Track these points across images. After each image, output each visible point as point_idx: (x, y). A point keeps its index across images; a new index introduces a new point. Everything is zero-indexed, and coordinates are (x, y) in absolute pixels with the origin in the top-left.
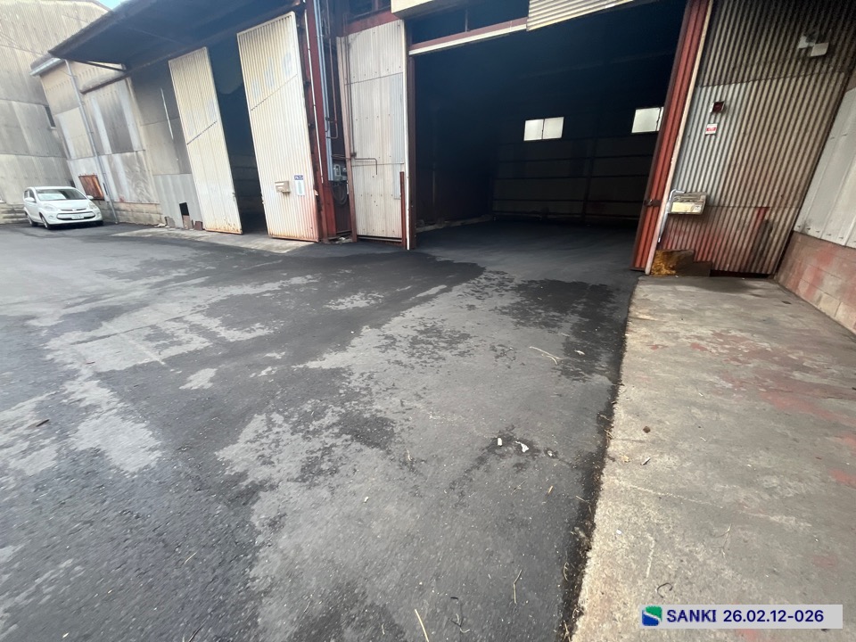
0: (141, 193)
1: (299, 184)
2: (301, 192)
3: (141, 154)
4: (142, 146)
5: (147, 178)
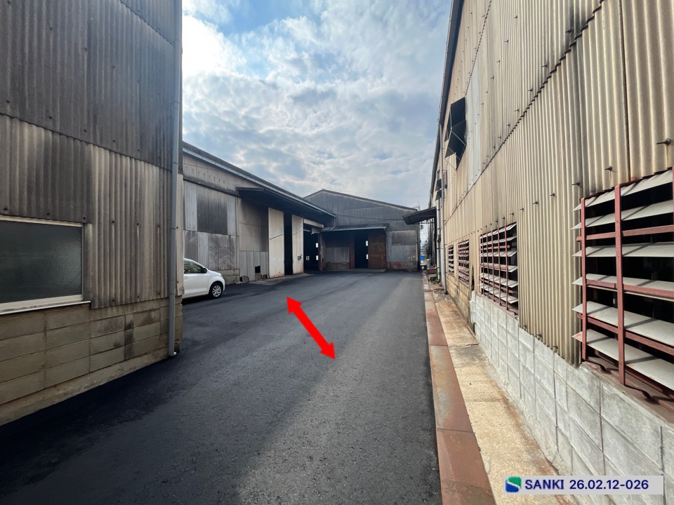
0: (224, 263)
3: (234, 237)
4: (236, 233)
5: (233, 252)
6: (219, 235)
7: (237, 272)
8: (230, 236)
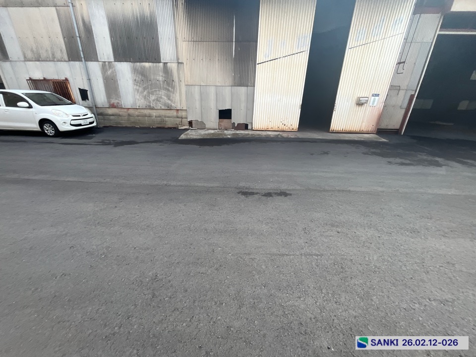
0: (158, 100)
1: (375, 99)
2: (373, 104)
3: (173, 66)
4: (178, 59)
5: (173, 87)
6: (147, 65)
7: (184, 114)
8: (165, 64)
